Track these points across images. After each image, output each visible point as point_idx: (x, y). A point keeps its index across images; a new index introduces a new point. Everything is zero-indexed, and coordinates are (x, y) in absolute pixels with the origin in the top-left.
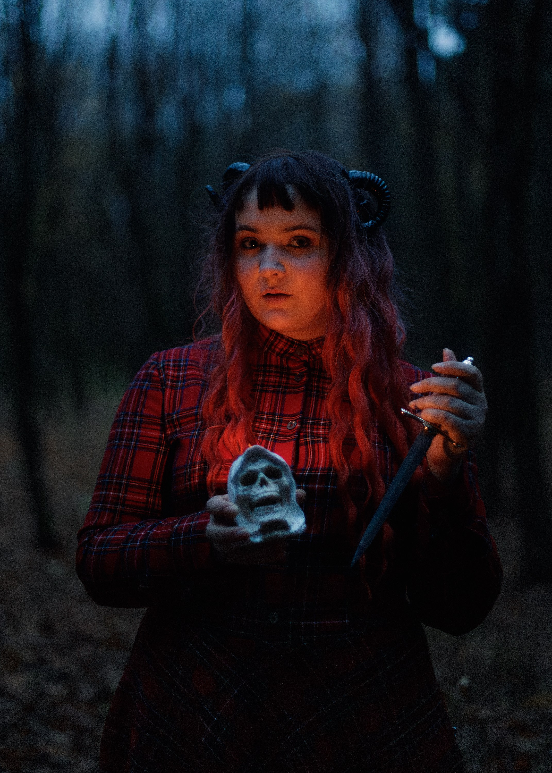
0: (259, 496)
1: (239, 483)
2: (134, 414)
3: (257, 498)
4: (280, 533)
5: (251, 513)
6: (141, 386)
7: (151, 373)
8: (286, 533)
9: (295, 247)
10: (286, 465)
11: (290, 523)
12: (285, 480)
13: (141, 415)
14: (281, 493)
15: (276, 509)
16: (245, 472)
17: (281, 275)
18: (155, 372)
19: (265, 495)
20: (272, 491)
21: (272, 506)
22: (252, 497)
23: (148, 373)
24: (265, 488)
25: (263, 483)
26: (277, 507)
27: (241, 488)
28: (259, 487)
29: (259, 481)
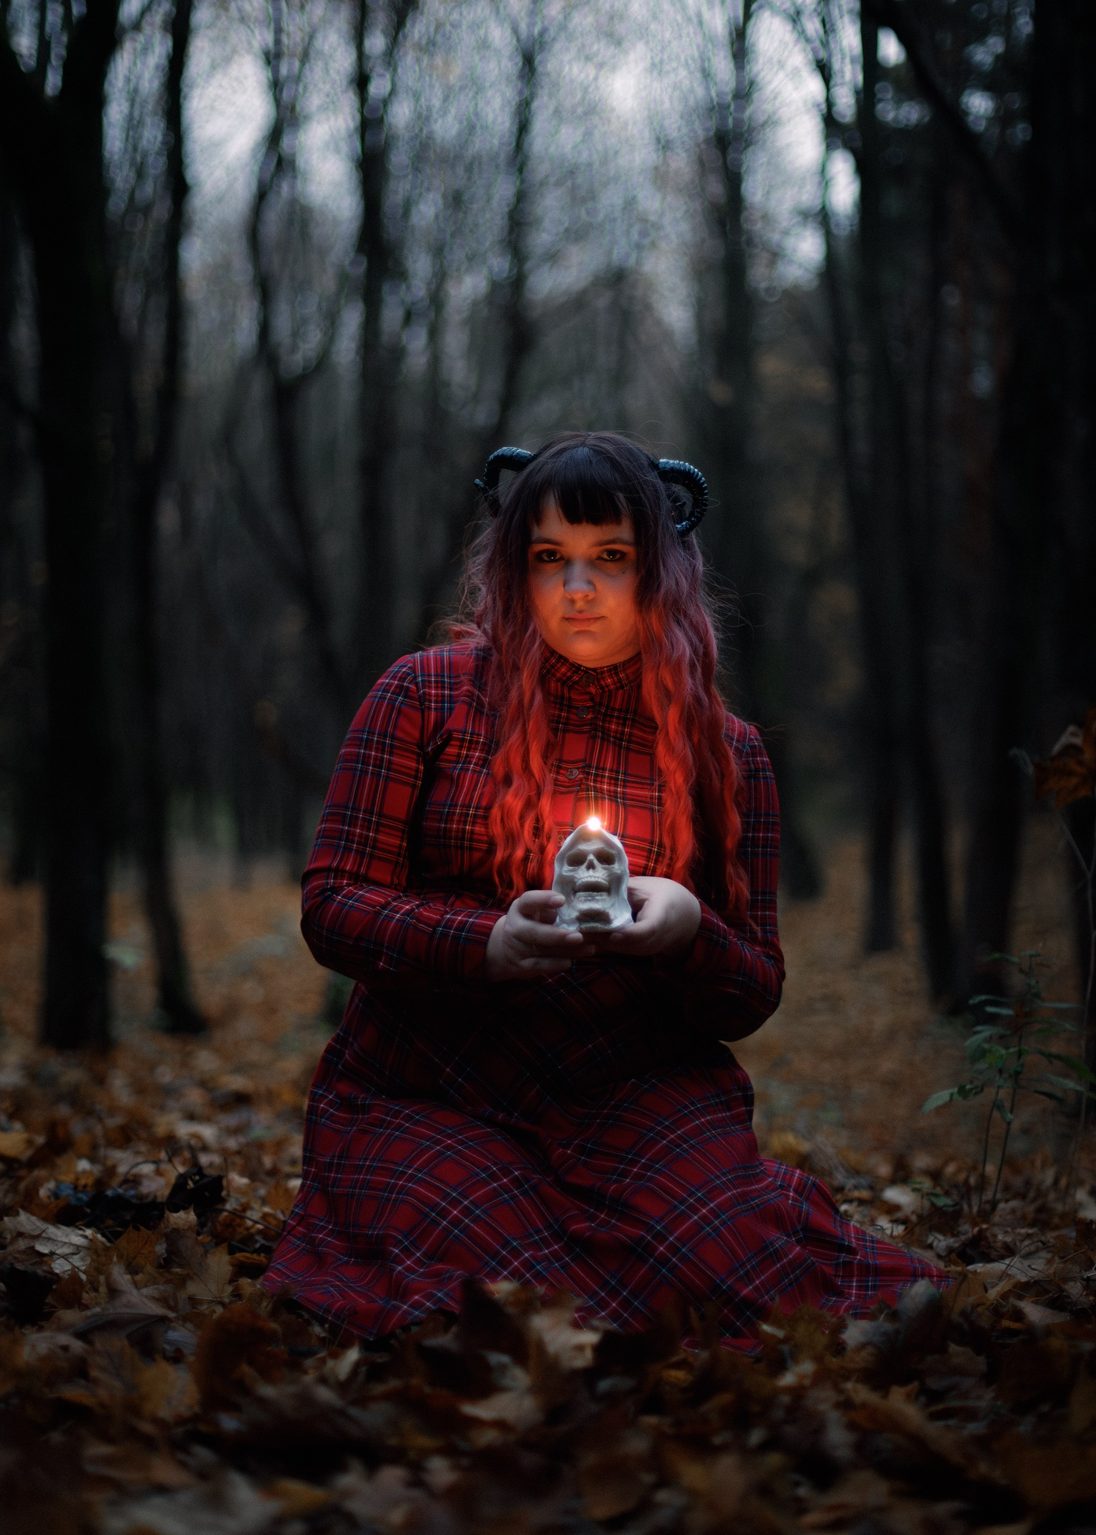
0: (583, 880)
1: (565, 862)
2: (383, 735)
3: (580, 882)
4: (598, 926)
5: (572, 897)
6: (392, 701)
7: (407, 687)
8: (606, 927)
9: (606, 560)
10: (622, 851)
11: (612, 917)
12: (617, 867)
13: (393, 738)
14: (610, 882)
15: (598, 898)
16: (573, 851)
17: (591, 596)
18: (412, 687)
19: (589, 879)
20: (598, 878)
21: (595, 893)
22: (576, 880)
23: (402, 686)
24: (591, 872)
25: (591, 866)
26: (601, 896)
27: (566, 868)
28: (585, 870)
29: (586, 864)
